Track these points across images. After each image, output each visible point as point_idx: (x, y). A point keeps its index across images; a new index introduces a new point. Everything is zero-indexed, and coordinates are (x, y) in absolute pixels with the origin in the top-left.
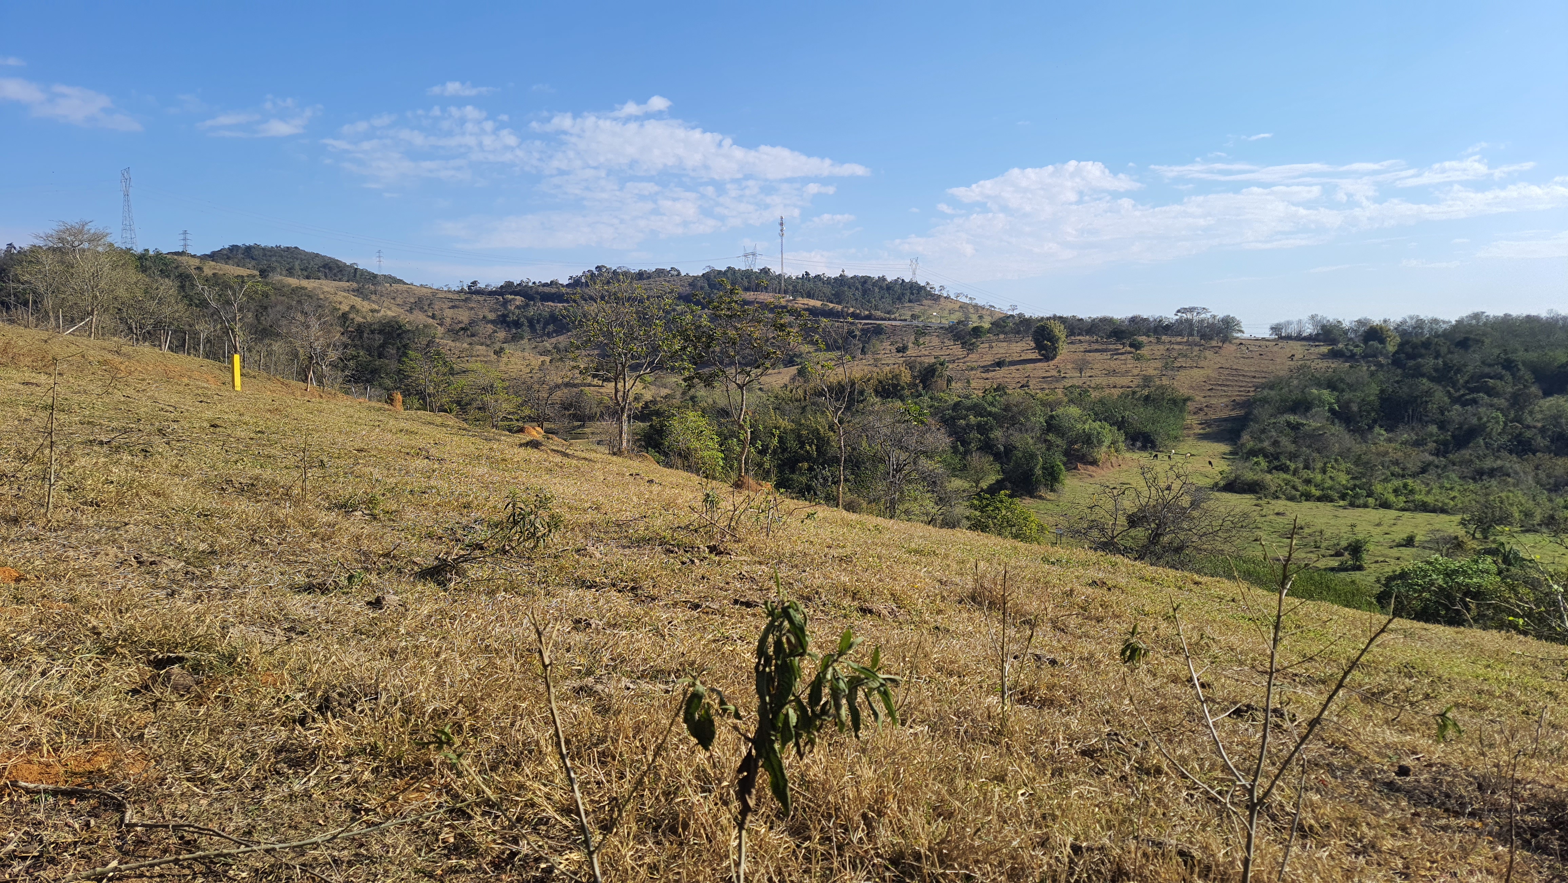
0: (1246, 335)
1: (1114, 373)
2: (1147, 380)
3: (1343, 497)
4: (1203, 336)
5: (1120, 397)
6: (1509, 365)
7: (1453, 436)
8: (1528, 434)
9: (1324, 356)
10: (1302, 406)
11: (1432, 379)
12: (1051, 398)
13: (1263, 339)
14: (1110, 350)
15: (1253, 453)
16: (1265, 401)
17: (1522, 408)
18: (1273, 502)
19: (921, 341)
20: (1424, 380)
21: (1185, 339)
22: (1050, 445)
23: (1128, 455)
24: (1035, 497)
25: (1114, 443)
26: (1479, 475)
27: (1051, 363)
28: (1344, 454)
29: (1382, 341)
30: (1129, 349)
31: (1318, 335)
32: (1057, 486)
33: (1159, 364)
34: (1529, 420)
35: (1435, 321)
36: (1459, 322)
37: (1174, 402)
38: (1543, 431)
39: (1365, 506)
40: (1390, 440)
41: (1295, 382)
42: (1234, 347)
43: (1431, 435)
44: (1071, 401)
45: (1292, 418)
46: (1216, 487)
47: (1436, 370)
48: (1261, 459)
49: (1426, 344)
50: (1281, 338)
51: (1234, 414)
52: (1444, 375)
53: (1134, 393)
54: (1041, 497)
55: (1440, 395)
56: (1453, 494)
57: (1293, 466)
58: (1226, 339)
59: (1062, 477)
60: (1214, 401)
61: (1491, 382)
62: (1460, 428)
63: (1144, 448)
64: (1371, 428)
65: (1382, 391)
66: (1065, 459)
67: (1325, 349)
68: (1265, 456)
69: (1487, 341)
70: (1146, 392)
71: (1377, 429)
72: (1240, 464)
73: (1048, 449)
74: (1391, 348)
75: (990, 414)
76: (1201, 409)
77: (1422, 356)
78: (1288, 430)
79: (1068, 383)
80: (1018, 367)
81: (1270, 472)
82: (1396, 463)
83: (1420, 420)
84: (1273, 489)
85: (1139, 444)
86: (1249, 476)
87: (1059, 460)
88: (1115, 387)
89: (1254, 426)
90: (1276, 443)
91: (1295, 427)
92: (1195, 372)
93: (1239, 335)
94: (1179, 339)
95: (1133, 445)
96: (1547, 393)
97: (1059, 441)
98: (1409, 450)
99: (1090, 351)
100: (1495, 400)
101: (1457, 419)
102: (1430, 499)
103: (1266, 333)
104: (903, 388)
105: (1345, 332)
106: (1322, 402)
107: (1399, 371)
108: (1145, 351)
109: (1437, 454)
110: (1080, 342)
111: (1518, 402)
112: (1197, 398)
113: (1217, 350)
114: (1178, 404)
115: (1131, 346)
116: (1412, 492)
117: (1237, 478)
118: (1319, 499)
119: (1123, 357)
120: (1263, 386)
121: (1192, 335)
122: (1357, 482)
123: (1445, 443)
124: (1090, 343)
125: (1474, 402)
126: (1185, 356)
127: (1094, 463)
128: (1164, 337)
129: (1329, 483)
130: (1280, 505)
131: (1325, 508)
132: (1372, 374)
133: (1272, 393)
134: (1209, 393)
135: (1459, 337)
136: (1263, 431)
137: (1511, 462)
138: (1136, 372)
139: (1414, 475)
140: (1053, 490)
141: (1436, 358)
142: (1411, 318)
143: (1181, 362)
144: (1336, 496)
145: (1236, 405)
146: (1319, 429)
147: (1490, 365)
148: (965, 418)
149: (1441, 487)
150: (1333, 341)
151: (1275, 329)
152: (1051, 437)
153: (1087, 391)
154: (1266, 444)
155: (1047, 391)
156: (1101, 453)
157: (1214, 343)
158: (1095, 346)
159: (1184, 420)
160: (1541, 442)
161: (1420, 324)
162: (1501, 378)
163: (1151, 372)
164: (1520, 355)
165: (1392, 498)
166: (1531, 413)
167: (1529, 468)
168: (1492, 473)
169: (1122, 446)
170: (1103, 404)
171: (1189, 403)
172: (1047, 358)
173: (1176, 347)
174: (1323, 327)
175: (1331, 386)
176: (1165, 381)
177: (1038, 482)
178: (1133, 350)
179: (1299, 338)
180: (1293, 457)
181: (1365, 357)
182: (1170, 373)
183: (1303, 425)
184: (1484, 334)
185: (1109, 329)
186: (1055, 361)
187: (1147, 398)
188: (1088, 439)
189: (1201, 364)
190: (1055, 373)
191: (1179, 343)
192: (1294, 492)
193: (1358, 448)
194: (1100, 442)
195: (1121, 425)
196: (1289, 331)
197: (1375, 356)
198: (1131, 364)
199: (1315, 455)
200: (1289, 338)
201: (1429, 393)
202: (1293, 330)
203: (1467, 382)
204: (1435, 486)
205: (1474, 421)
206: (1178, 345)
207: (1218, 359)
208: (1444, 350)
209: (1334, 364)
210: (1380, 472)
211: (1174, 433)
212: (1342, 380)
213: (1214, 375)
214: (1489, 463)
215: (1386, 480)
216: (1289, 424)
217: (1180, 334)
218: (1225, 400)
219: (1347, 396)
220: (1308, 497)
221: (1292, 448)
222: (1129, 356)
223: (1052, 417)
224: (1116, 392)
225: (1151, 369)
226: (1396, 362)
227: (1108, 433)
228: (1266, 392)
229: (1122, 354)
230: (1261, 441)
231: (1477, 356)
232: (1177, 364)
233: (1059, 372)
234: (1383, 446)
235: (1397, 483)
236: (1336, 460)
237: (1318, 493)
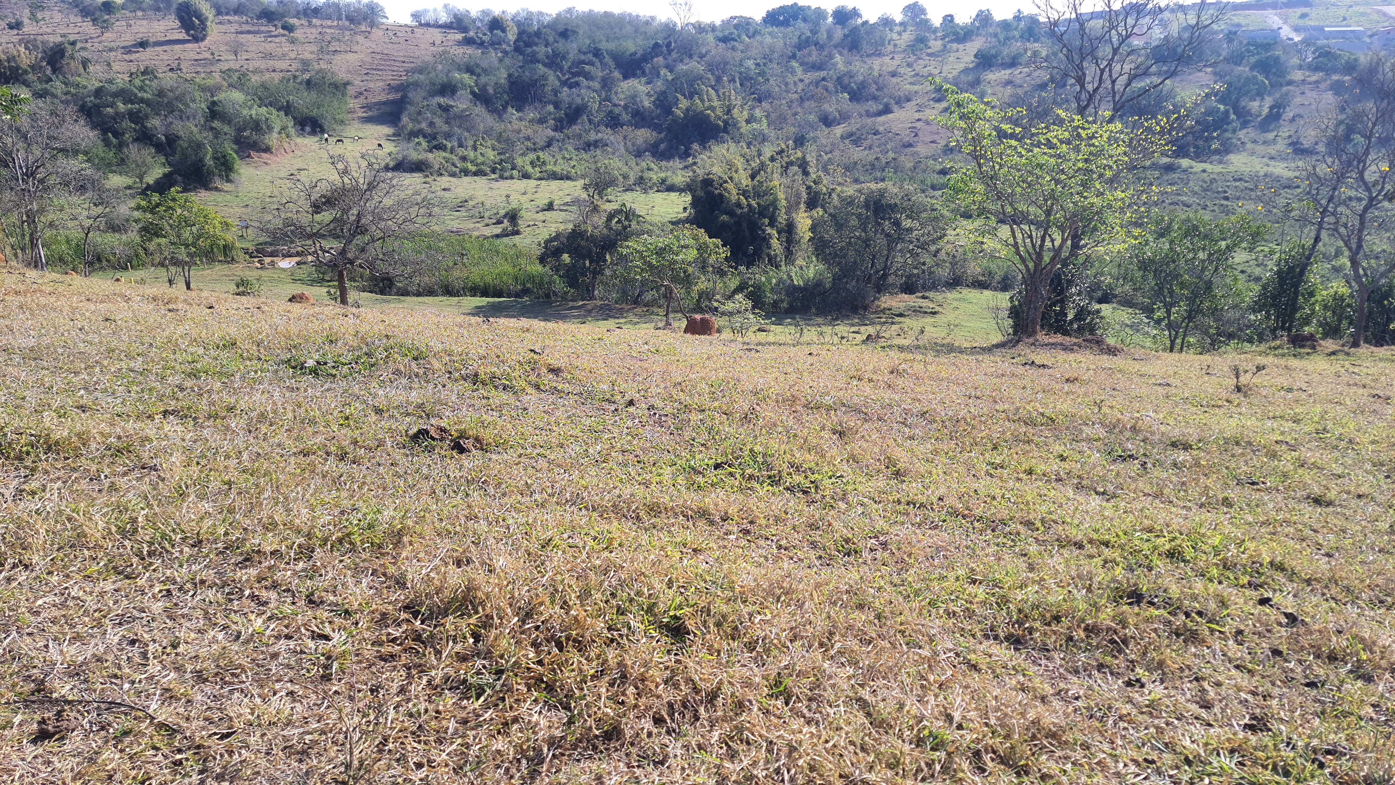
0: (390, 21)
1: (270, 56)
2: (306, 64)
3: (493, 171)
4: (351, 19)
5: (281, 81)
6: (597, 53)
7: (566, 114)
8: (617, 110)
9: (459, 43)
10: (448, 89)
11: (545, 65)
12: (209, 82)
13: (406, 26)
14: (262, 32)
15: (414, 134)
16: (416, 85)
17: (610, 90)
18: (438, 179)
19: (39, 15)
20: (540, 66)
21: (335, 23)
22: (217, 133)
23: (299, 140)
24: (211, 189)
25: (284, 128)
26: (588, 146)
27: (202, 44)
28: (488, 132)
29: (504, 31)
30: (282, 31)
31: (451, 23)
32: (233, 176)
33: (314, 48)
34: (615, 100)
35: (541, 13)
36: (559, 15)
37: (335, 86)
38: (626, 107)
39: (512, 178)
40: (520, 119)
41: (440, 67)
42: (380, 33)
43: (550, 113)
44: (231, 85)
45: (442, 100)
46: (387, 168)
47: (547, 57)
48: (421, 139)
49: (538, 34)
50: (421, 25)
51: (391, 97)
52: (554, 61)
53: (295, 77)
54: (217, 189)
55: (552, 79)
56: (573, 163)
57: (449, 145)
58: (373, 25)
59: (236, 166)
60: (371, 85)
61: (587, 68)
62: (570, 107)
63: (313, 133)
64: (505, 108)
65: (510, 76)
66: (235, 147)
67: (459, 36)
68: (425, 136)
69: (581, 32)
70: (307, 76)
71: (510, 109)
72: (404, 145)
73: (216, 138)
74: (512, 36)
75: (142, 100)
76: (361, 93)
77: (536, 44)
78: (439, 112)
79: (225, 66)
80: (165, 48)
81: (431, 151)
82: (528, 139)
83: (541, 101)
84: (437, 167)
85: (308, 129)
86: (414, 156)
87: (229, 148)
88: (274, 71)
89: (411, 109)
90: (431, 124)
91: (446, 109)
92: (350, 56)
93: (384, 20)
94: (329, 23)
95: (303, 130)
96: (626, 77)
97: (226, 129)
98: (536, 127)
99: (242, 33)
100: (591, 83)
101: (567, 100)
102: (557, 169)
103: (408, 20)
104: (25, 72)
105: (474, 21)
106: (464, 86)
107: (521, 57)
108: (298, 34)
109: (555, 129)
110: (230, 22)
111: (607, 84)
112: (356, 82)
113: (367, 34)
114: (339, 88)
115: (284, 28)
116: (544, 163)
117: (404, 158)
118: (475, 174)
119: (277, 40)
120: (414, 71)
121: (341, 19)
122: (502, 157)
123: (560, 120)
124: (240, 24)
125: (577, 84)
126: (338, 40)
127: (267, 150)
128: (314, 21)
129: (480, 159)
130: (445, 181)
131: (481, 182)
132: (501, 61)
133: (422, 77)
134: (366, 78)
135: (561, 28)
136: (419, 113)
137: (606, 134)
138: (293, 55)
139: (542, 149)
140: (229, 181)
141: (546, 46)
142: (523, 10)
143: (335, 46)
144: (488, 170)
145: (391, 88)
146: (465, 110)
147: (585, 53)
148: (112, 105)
149: (564, 158)
150: (464, 29)
151: (415, 16)
152: (216, 124)
153: (244, 75)
154: (424, 125)
155: (203, 75)
156: (273, 139)
157: (363, 28)
158: (246, 28)
159: (346, 103)
160: (625, 117)
161: (529, 17)
162: (592, 64)
163: (307, 56)
164: (604, 45)
165: (529, 169)
166: (616, 93)
167: (620, 139)
168: (596, 144)
169: (292, 131)
170: (266, 88)
171: (349, 87)
172: (196, 39)
173: (328, 31)
174: (455, 16)
175: (470, 70)
176: (323, 65)
177: (210, 173)
178: (286, 32)
179: (437, 26)
180: (448, 136)
181: (493, 44)
182: (326, 57)
183: (452, 107)
184: (578, 26)
185: (258, 10)
186: (206, 42)
187: (308, 82)
188: (257, 126)
189: (354, 49)
190: (208, 55)
191: (330, 27)
192: (454, 169)
193: (499, 127)
194: (270, 128)
195: (287, 109)
196: (427, 18)
197: (499, 44)
198: (286, 47)
199: (466, 134)
200: (428, 25)
201: (544, 77)
202: (430, 17)
203: (570, 68)
204: (559, 156)
205: (579, 101)
206: (330, 28)
207: (370, 44)
208: (551, 39)
209: (470, 50)
210: (519, 147)
211: (340, 117)
212: (478, 65)
213: (368, 59)
214: (593, 136)
215: (523, 155)
216: (440, 106)
217: (329, 18)
218: (381, 84)
219: (483, 80)
220: (466, 172)
221: (445, 128)
222: (283, 39)
223: (214, 103)
224: (277, 77)
225: (308, 52)
226: (517, 49)
227: (278, 120)
228: (416, 76)
229: (275, 36)
230: (419, 123)
231: (575, 45)
232: (331, 48)
233: (213, 54)
234: (516, 125)
235: (532, 156)
236: (483, 138)
237: (473, 169)
